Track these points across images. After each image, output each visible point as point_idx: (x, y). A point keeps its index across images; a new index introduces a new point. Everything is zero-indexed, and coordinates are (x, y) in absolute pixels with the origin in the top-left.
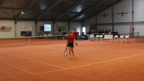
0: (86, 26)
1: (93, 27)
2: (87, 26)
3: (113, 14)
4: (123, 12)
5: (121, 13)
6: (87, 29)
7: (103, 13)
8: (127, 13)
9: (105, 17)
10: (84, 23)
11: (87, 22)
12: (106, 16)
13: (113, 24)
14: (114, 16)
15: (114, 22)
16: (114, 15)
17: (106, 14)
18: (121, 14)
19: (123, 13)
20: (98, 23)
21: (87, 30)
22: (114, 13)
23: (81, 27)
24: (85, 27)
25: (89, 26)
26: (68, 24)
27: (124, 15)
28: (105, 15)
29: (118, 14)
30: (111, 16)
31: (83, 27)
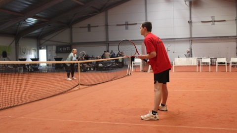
0: (47, 46)
1: (64, 49)
2: (49, 47)
3: (107, 25)
4: (128, 22)
5: (124, 23)
6: (49, 52)
7: (85, 23)
8: (136, 24)
9: (89, 30)
10: (42, 42)
11: (48, 40)
12: (91, 29)
13: (107, 43)
14: (109, 29)
15: (109, 40)
16: (109, 27)
17: (91, 25)
18: (124, 27)
19: (127, 24)
20: (74, 41)
21: (49, 55)
22: (109, 24)
23: (36, 49)
24: (44, 49)
25: (54, 48)
26: (14, 42)
27: (129, 26)
28: (89, 27)
29: (117, 25)
30: (103, 28)
31: (41, 48)
